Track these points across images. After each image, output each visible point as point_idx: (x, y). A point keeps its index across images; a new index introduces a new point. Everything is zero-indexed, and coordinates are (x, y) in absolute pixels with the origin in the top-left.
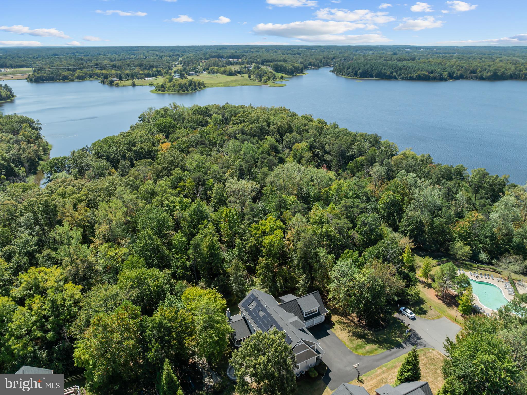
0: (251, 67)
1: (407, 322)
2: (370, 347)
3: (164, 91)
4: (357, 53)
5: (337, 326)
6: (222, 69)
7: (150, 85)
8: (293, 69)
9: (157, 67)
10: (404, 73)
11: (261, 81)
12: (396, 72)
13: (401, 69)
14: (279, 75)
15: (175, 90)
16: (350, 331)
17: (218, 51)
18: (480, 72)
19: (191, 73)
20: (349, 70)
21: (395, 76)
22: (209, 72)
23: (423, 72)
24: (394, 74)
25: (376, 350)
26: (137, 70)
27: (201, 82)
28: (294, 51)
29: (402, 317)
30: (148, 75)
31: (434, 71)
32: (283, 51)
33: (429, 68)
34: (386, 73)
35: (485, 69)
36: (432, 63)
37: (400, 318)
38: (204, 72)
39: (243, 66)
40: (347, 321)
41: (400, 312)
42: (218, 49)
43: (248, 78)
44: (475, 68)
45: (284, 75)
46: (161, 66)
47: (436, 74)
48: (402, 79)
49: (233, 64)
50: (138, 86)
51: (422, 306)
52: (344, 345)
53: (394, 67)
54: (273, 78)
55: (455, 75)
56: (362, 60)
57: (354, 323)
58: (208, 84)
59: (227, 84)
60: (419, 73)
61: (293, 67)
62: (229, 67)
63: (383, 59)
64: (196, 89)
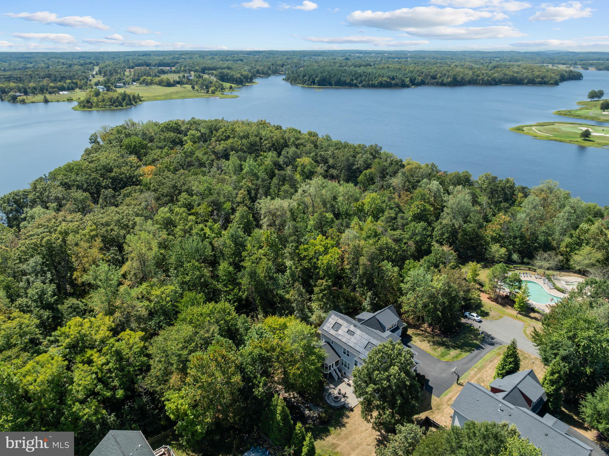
0: (191, 76)
1: (476, 325)
2: (453, 352)
3: (91, 108)
4: (306, 58)
5: (414, 338)
6: (157, 79)
7: (68, 100)
8: (242, 77)
9: (70, 78)
10: (365, 80)
11: (208, 92)
12: (356, 80)
13: (361, 76)
14: (227, 85)
15: (105, 105)
16: (429, 342)
17: (141, 58)
18: (440, 77)
19: (118, 84)
20: (305, 78)
21: (356, 83)
22: (141, 83)
23: (385, 79)
24: (355, 81)
25: (460, 354)
26: (45, 82)
27: (136, 95)
28: (234, 57)
29: (470, 322)
30: (63, 89)
31: (395, 77)
32: (221, 57)
33: (390, 74)
34: (345, 81)
35: (445, 75)
36: (392, 69)
37: (467, 322)
38: (134, 83)
39: (181, 75)
40: (421, 332)
41: (466, 317)
42: (139, 56)
43: (191, 89)
44: (435, 73)
45: (233, 85)
46: (76, 77)
47: (398, 81)
48: (364, 86)
49: (167, 73)
50: (52, 102)
51: (482, 309)
52: (429, 354)
53: (354, 74)
54: (222, 89)
55: (416, 81)
56: (316, 66)
57: (428, 333)
58: (145, 97)
59: (167, 97)
60: (380, 79)
61: (242, 75)
62: (164, 77)
63: (338, 65)
64: (131, 104)
